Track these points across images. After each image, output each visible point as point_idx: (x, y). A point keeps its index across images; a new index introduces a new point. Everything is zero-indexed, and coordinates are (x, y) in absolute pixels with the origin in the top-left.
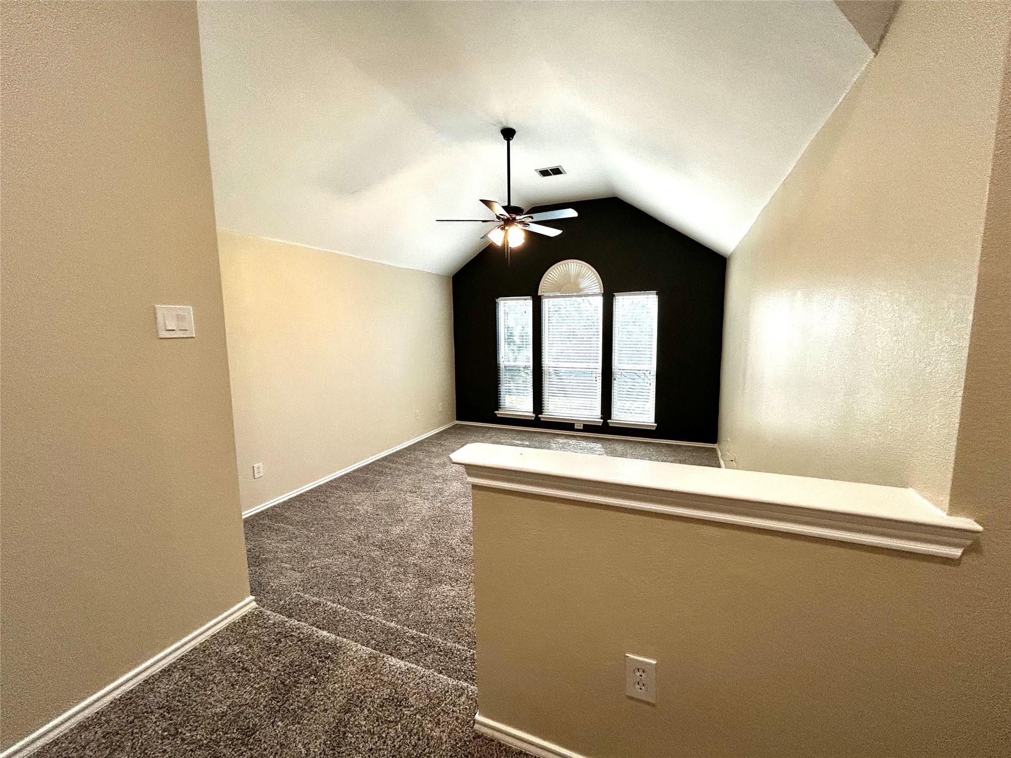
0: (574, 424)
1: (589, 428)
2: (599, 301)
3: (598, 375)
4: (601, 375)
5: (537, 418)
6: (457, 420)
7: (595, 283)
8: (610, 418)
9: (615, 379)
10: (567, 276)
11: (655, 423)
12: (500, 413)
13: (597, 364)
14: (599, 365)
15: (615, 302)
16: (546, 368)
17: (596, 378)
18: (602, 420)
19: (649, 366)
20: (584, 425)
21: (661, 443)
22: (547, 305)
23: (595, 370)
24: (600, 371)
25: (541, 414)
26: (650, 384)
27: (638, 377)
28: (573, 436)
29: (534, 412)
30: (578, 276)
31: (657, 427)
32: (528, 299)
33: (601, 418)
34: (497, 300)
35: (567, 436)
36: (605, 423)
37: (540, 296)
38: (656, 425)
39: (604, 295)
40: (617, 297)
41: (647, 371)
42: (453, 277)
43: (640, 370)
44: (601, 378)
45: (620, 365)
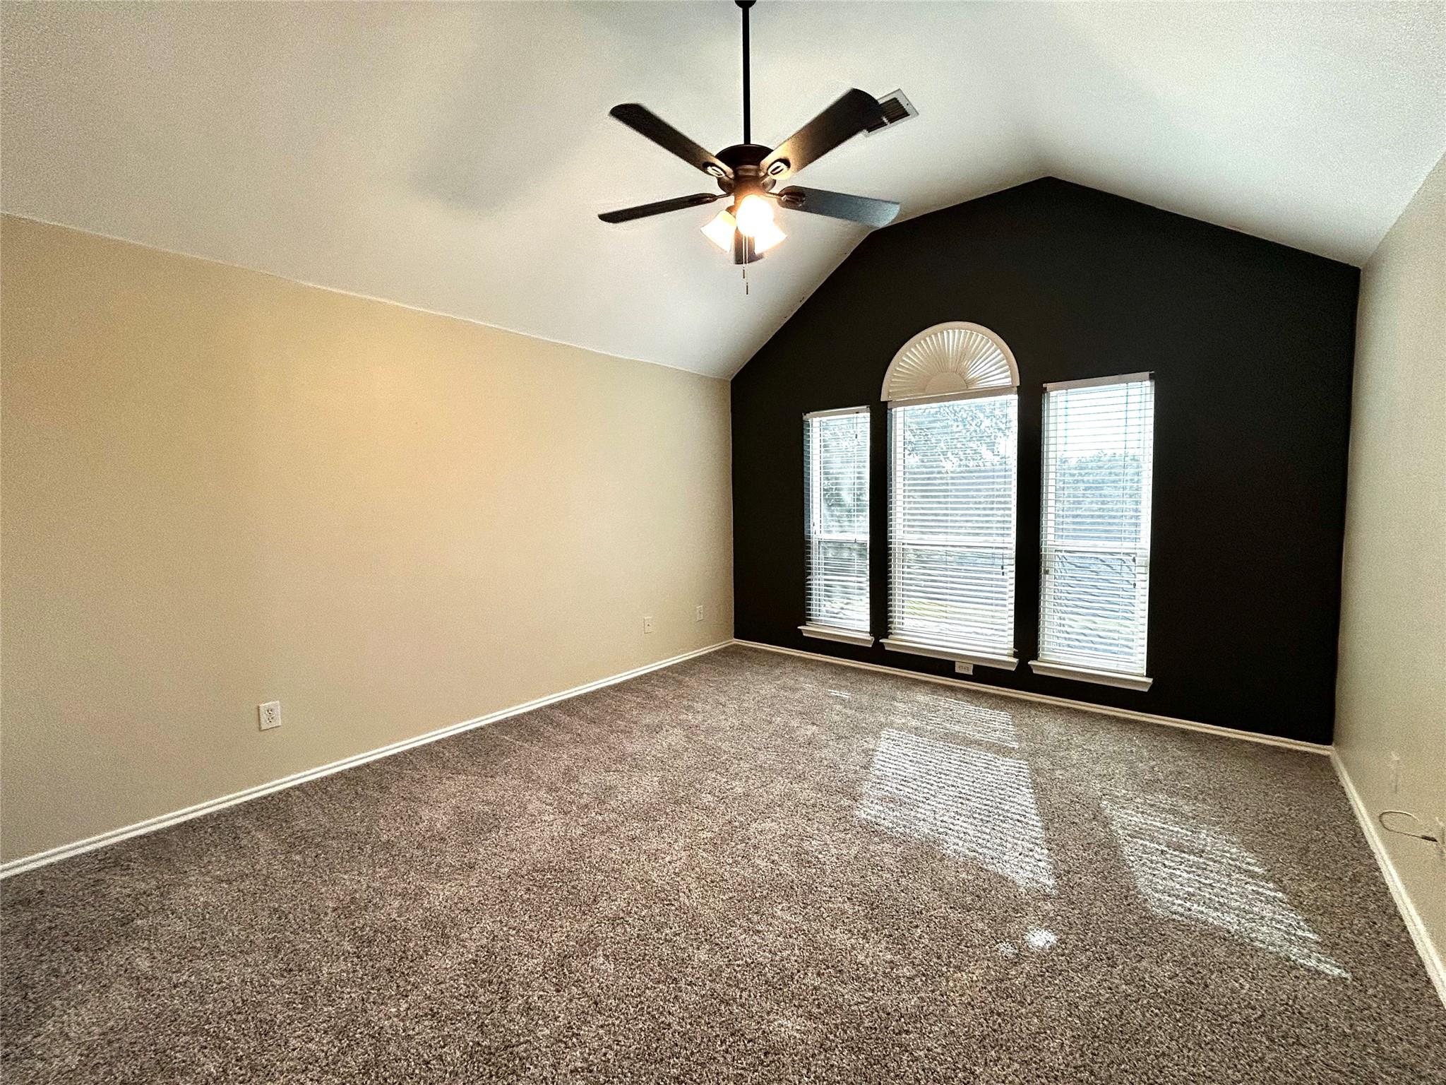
0: (954, 662)
1: (985, 673)
2: (1011, 403)
3: (1007, 562)
4: (1013, 562)
5: (878, 645)
6: (736, 637)
7: (1001, 367)
8: (1035, 657)
9: (1047, 572)
10: (940, 358)
11: (1147, 676)
12: (808, 630)
13: (1007, 539)
14: (1010, 541)
15: (1048, 403)
16: (897, 546)
17: (1002, 568)
18: (1015, 660)
19: (1132, 545)
20: (976, 667)
21: (1163, 726)
22: (902, 420)
23: (1001, 551)
24: (1013, 553)
25: (887, 638)
26: (1135, 585)
27: (1109, 569)
28: (952, 689)
29: (872, 632)
30: (963, 354)
31: (1153, 687)
32: (862, 411)
33: (1015, 655)
34: (804, 418)
35: (936, 687)
36: (1023, 667)
37: (886, 403)
38: (1150, 680)
39: (1020, 391)
40: (1052, 394)
41: (1128, 554)
42: (732, 381)
43: (1111, 554)
44: (1013, 568)
45: (1059, 542)
